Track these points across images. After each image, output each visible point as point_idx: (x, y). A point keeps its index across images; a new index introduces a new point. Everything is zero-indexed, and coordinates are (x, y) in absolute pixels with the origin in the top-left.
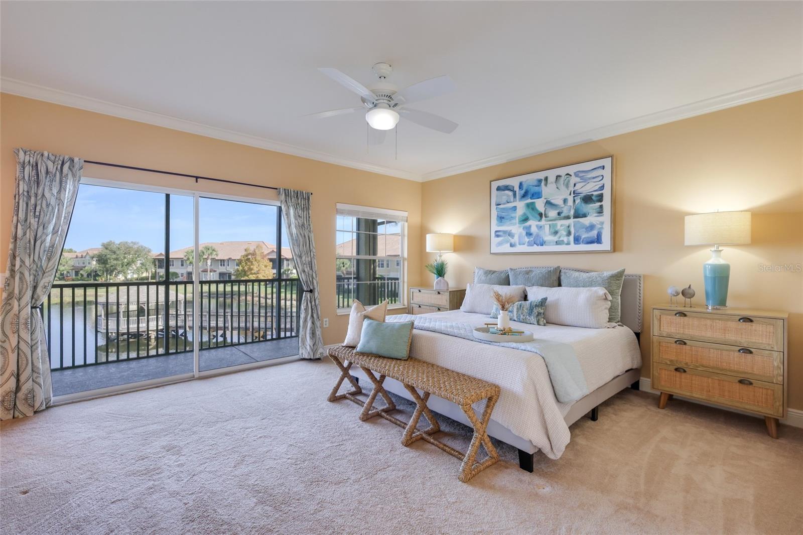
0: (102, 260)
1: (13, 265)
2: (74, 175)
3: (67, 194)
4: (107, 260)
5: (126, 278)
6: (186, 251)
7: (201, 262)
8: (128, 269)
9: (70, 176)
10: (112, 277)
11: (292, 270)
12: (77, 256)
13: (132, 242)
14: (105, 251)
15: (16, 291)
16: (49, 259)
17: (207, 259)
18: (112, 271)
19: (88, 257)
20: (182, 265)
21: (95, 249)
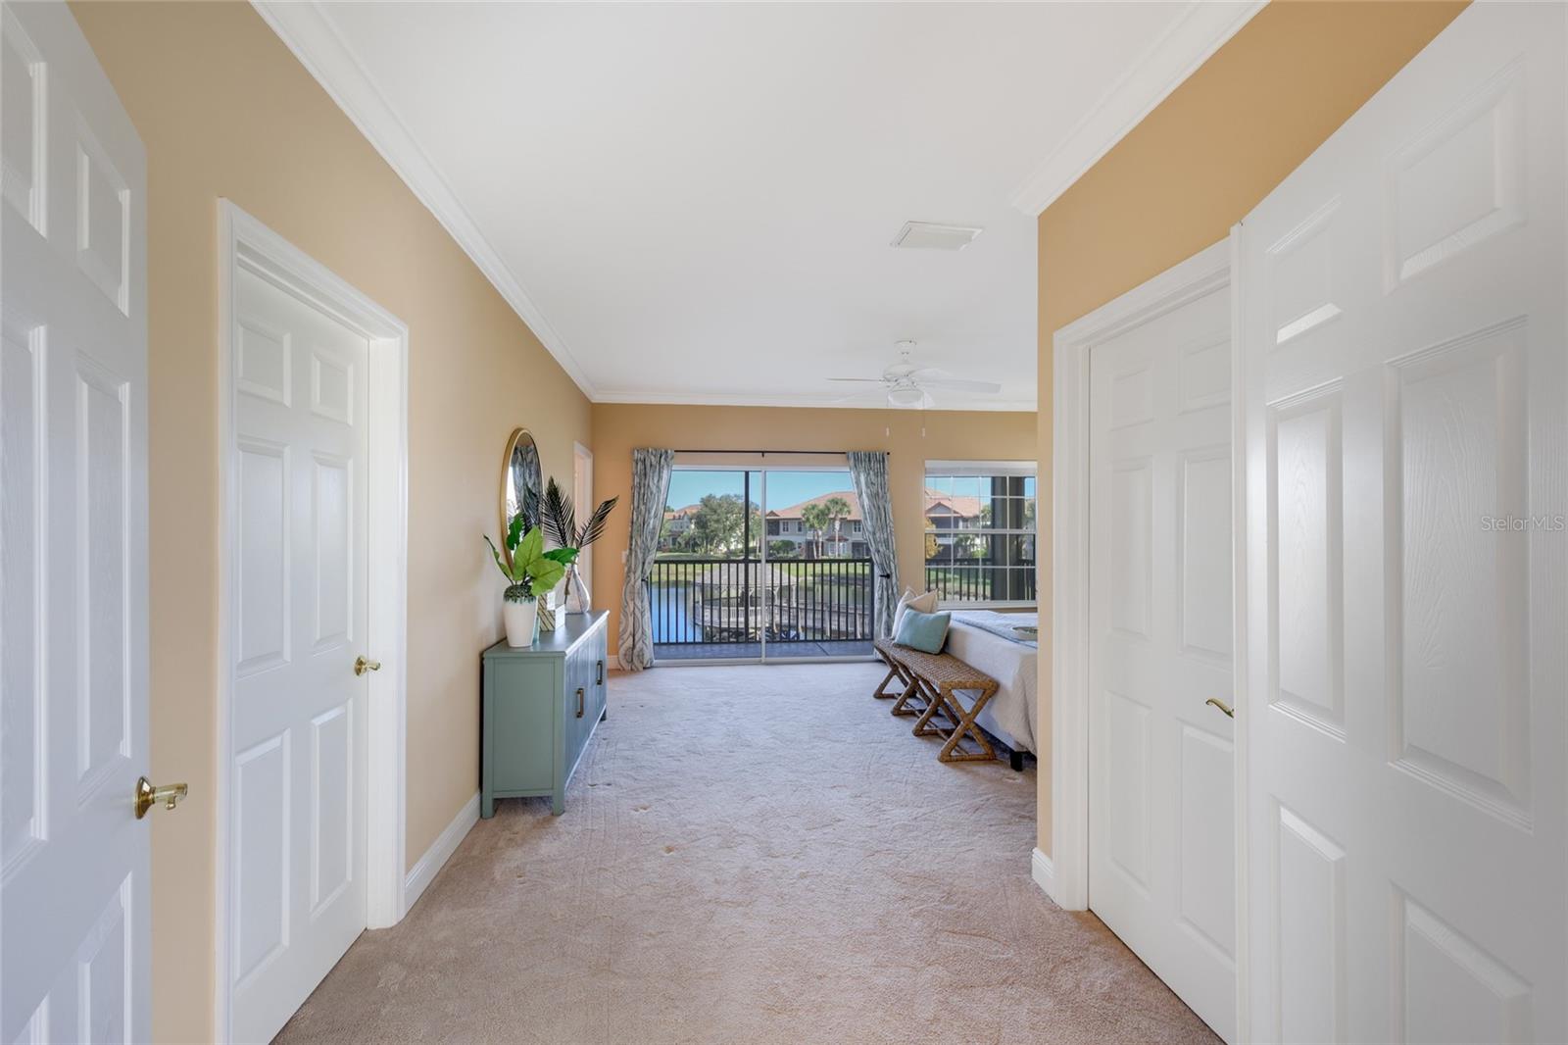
0: (701, 522)
1: (631, 545)
2: (668, 465)
3: (664, 482)
4: (706, 523)
5: (728, 549)
6: (804, 507)
7: (826, 525)
8: (731, 536)
9: (666, 466)
10: (712, 548)
11: (973, 539)
12: (674, 516)
13: (736, 496)
14: (704, 509)
15: (633, 567)
16: (652, 539)
17: (834, 519)
18: (713, 539)
19: (686, 519)
20: (800, 530)
21: (691, 507)
